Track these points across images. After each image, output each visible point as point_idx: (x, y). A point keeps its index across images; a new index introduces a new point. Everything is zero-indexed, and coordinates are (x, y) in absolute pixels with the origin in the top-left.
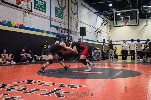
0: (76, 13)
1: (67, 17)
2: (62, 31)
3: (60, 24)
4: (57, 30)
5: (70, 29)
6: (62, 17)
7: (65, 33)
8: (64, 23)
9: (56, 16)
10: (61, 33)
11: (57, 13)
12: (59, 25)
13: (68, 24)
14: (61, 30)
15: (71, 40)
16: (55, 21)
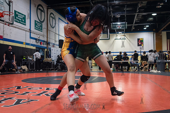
0: (54, 26)
1: (46, 30)
2: (41, 43)
4: (36, 42)
5: (48, 41)
7: (43, 44)
8: (43, 35)
9: (35, 29)
10: (40, 45)
11: (36, 26)
13: (46, 36)
15: (50, 51)
16: (35, 34)
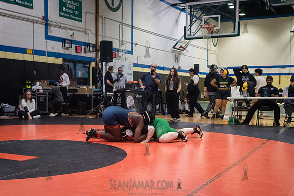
1: (93, 16)
2: (78, 48)
3: (71, 33)
6: (77, 18)
8: (84, 30)
9: (60, 15)
10: (76, 54)
11: (64, 9)
12: (71, 36)
16: (59, 27)
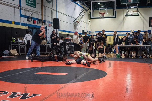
0: (51, 1)
2: (35, 21)
4: (28, 20)
5: (44, 19)
6: (33, 6)
10: (33, 24)
14: (33, 20)
16: (26, 10)
